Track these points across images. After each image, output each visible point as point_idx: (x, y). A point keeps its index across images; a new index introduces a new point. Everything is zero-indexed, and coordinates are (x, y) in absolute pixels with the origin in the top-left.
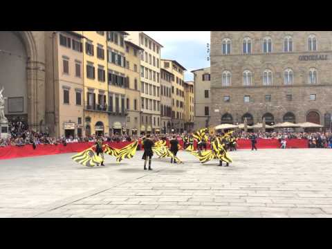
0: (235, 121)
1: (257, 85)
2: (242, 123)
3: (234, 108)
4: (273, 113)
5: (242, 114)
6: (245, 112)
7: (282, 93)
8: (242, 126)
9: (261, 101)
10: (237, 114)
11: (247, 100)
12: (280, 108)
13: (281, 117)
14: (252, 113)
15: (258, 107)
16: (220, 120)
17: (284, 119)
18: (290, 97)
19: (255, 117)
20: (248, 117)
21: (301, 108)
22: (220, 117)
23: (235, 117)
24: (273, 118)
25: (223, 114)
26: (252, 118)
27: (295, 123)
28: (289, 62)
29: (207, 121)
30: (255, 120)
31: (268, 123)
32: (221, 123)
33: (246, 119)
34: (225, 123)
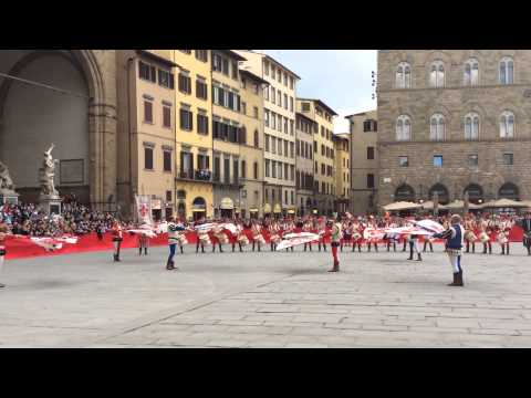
0: (417, 197)
1: (455, 138)
2: (430, 200)
3: (418, 175)
4: (481, 184)
5: (430, 186)
6: (434, 183)
7: (496, 151)
8: (429, 205)
9: (461, 164)
10: (421, 186)
11: (437, 162)
12: (494, 176)
13: (495, 191)
14: (445, 183)
15: (456, 174)
16: (392, 195)
17: (500, 194)
18: (510, 158)
19: (451, 190)
20: (440, 191)
21: (528, 175)
22: (393, 189)
23: (417, 191)
24: (481, 193)
25: (397, 184)
26: (446, 193)
27: (518, 200)
28: (509, 100)
29: (371, 197)
30: (452, 196)
31: (472, 201)
32: (395, 201)
33: (436, 193)
34: (400, 200)
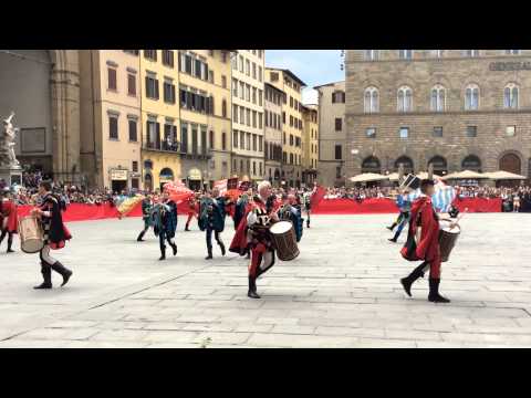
0: (383, 168)
1: (421, 110)
2: (396, 171)
3: (383, 147)
4: (445, 156)
5: (395, 158)
6: (400, 155)
7: (461, 123)
8: (394, 176)
9: (426, 137)
10: (387, 157)
11: (404, 134)
12: (458, 148)
13: (459, 163)
14: (411, 156)
15: (422, 146)
16: (360, 167)
17: (463, 165)
18: (473, 131)
19: (416, 162)
20: (405, 162)
21: (491, 148)
22: (360, 161)
23: (383, 163)
24: (445, 165)
25: (364, 156)
26: (412, 165)
27: (480, 172)
28: (474, 73)
29: (339, 169)
30: (416, 166)
31: (436, 173)
32: (362, 172)
33: (401, 165)
34: (367, 172)
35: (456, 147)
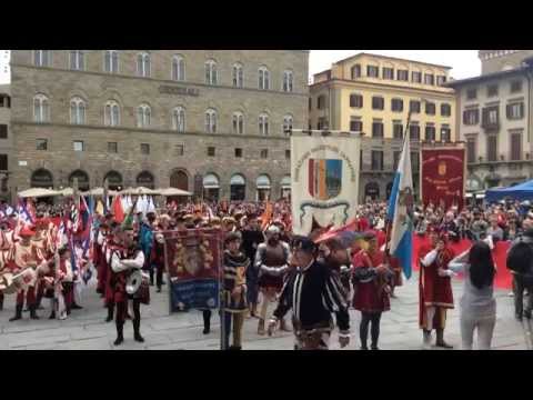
0: (56, 182)
1: (96, 124)
2: (70, 186)
3: (55, 160)
4: (120, 171)
5: (69, 171)
6: (74, 169)
7: (136, 141)
8: (68, 192)
9: (101, 152)
10: (61, 172)
11: (78, 147)
12: (132, 164)
13: (133, 178)
14: (86, 170)
15: (98, 160)
16: (29, 181)
17: (138, 181)
18: (146, 148)
19: (91, 175)
20: (80, 176)
21: (163, 164)
22: (30, 173)
23: (56, 177)
24: (121, 180)
25: (34, 169)
26: (87, 179)
27: (153, 188)
28: (145, 93)
29: (5, 180)
30: (91, 183)
31: (112, 188)
32: (33, 186)
33: (76, 179)
34: (37, 186)
35: (130, 163)
